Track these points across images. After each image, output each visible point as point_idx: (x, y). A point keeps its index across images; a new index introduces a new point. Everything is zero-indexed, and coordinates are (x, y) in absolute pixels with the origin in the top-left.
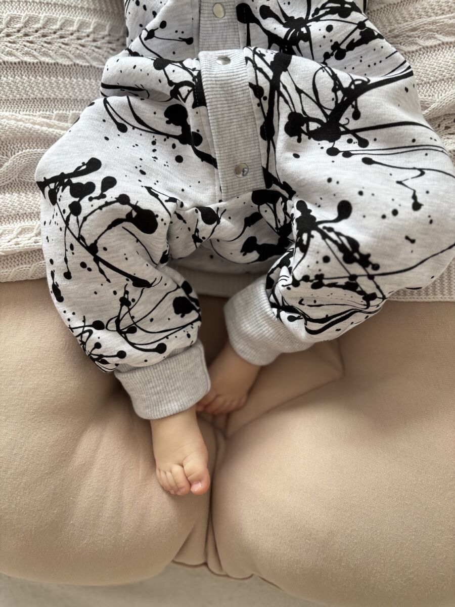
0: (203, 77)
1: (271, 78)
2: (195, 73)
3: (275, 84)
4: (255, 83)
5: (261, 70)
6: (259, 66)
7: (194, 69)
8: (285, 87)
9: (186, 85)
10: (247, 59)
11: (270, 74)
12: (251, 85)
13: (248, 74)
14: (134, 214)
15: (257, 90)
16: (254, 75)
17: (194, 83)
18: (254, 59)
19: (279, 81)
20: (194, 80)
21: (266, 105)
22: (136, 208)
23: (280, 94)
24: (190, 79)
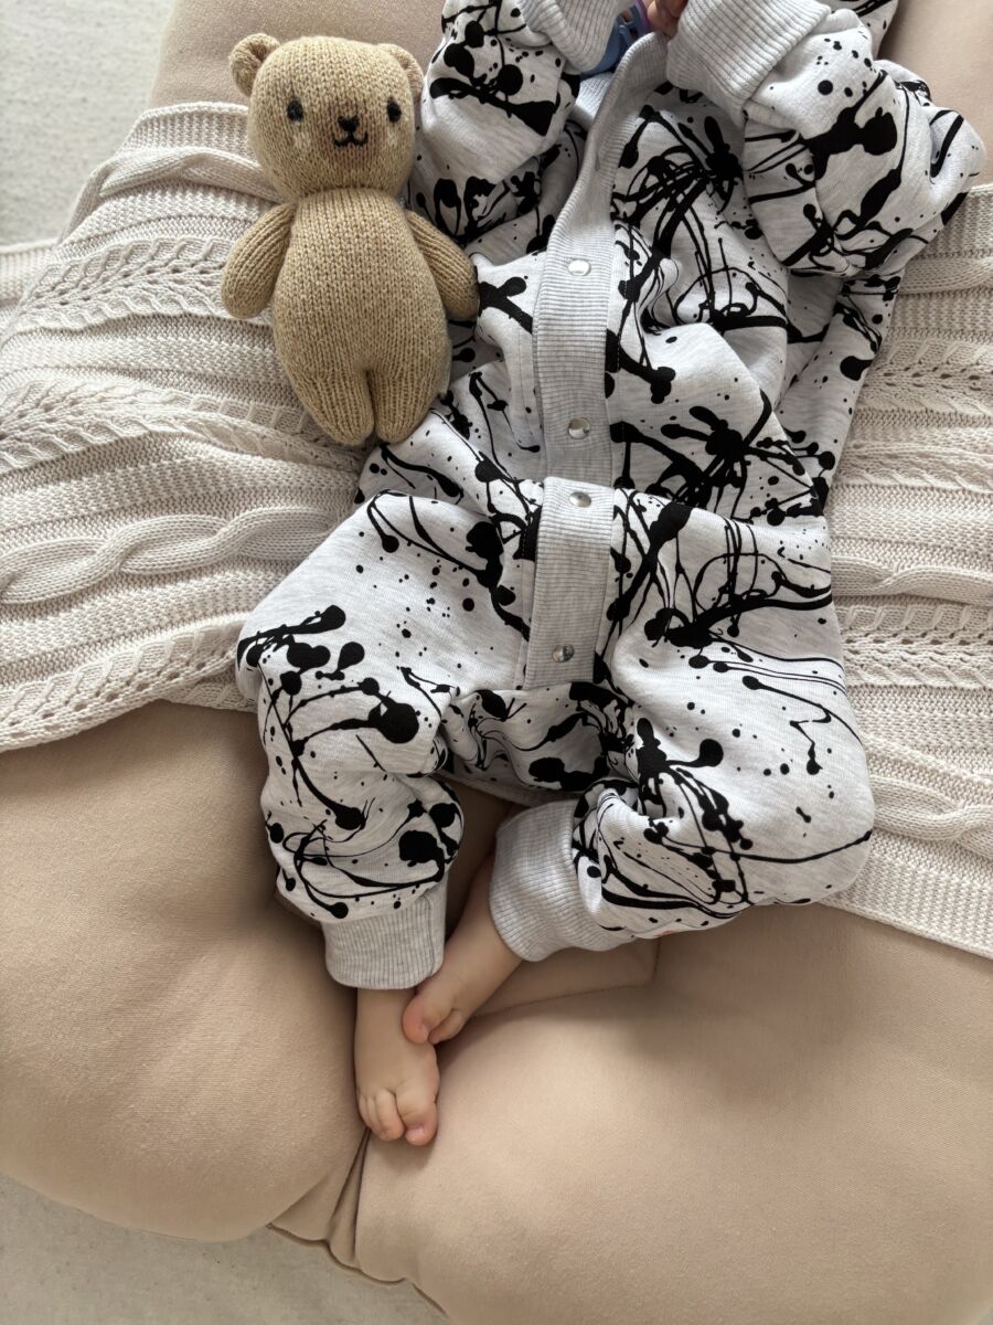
0: (543, 518)
1: (646, 552)
2: (532, 508)
3: (650, 563)
4: (619, 551)
5: (634, 535)
6: (632, 527)
7: (533, 502)
8: (662, 569)
9: (513, 522)
10: (617, 510)
11: (646, 546)
12: (613, 552)
13: (613, 533)
14: (384, 709)
15: (622, 563)
16: (622, 539)
17: (526, 522)
18: (627, 512)
19: (656, 560)
20: (527, 518)
21: (628, 583)
22: (386, 700)
23: (654, 579)
24: (522, 514)
